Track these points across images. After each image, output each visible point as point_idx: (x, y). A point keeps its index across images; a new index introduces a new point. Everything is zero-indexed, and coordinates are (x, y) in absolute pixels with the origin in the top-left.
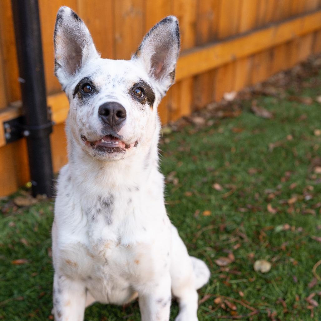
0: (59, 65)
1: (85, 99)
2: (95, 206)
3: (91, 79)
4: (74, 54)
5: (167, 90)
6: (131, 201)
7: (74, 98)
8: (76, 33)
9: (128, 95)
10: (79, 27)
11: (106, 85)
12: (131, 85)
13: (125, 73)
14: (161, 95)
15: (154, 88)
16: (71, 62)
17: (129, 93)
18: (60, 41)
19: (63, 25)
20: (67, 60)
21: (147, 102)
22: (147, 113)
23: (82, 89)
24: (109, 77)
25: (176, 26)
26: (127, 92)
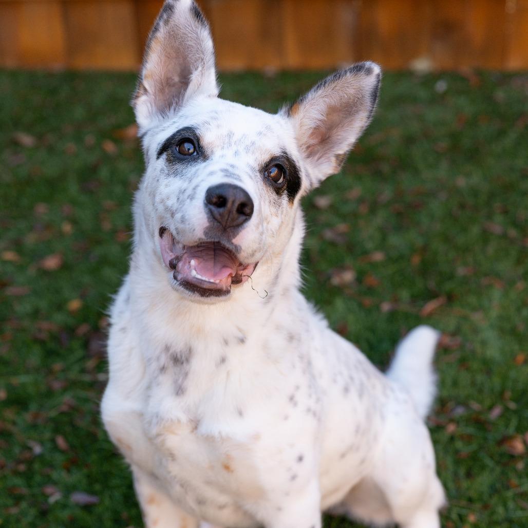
0: (145, 90)
1: (178, 166)
2: (158, 359)
3: (198, 132)
4: (176, 79)
5: (323, 178)
6: (223, 360)
7: (158, 158)
8: (190, 43)
9: (258, 174)
10: (199, 33)
11: (223, 148)
12: (266, 158)
13: (260, 133)
14: (311, 184)
15: (302, 170)
16: (167, 90)
17: (260, 171)
18: (159, 48)
19: (172, 23)
20: (162, 85)
21: (286, 192)
22: (282, 212)
23: (177, 146)
24: (230, 135)
25: (375, 83)
26: (257, 168)
